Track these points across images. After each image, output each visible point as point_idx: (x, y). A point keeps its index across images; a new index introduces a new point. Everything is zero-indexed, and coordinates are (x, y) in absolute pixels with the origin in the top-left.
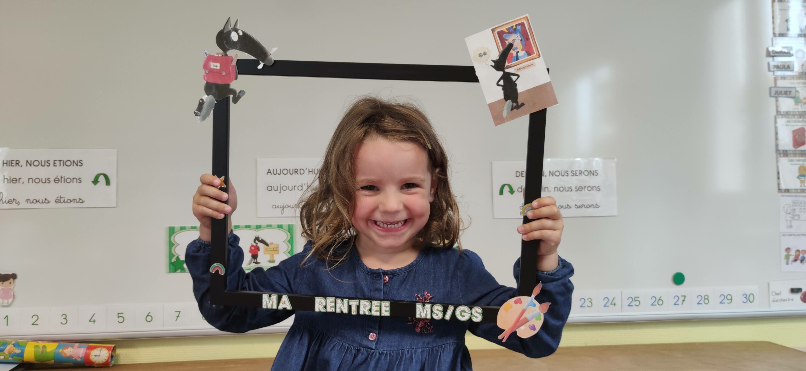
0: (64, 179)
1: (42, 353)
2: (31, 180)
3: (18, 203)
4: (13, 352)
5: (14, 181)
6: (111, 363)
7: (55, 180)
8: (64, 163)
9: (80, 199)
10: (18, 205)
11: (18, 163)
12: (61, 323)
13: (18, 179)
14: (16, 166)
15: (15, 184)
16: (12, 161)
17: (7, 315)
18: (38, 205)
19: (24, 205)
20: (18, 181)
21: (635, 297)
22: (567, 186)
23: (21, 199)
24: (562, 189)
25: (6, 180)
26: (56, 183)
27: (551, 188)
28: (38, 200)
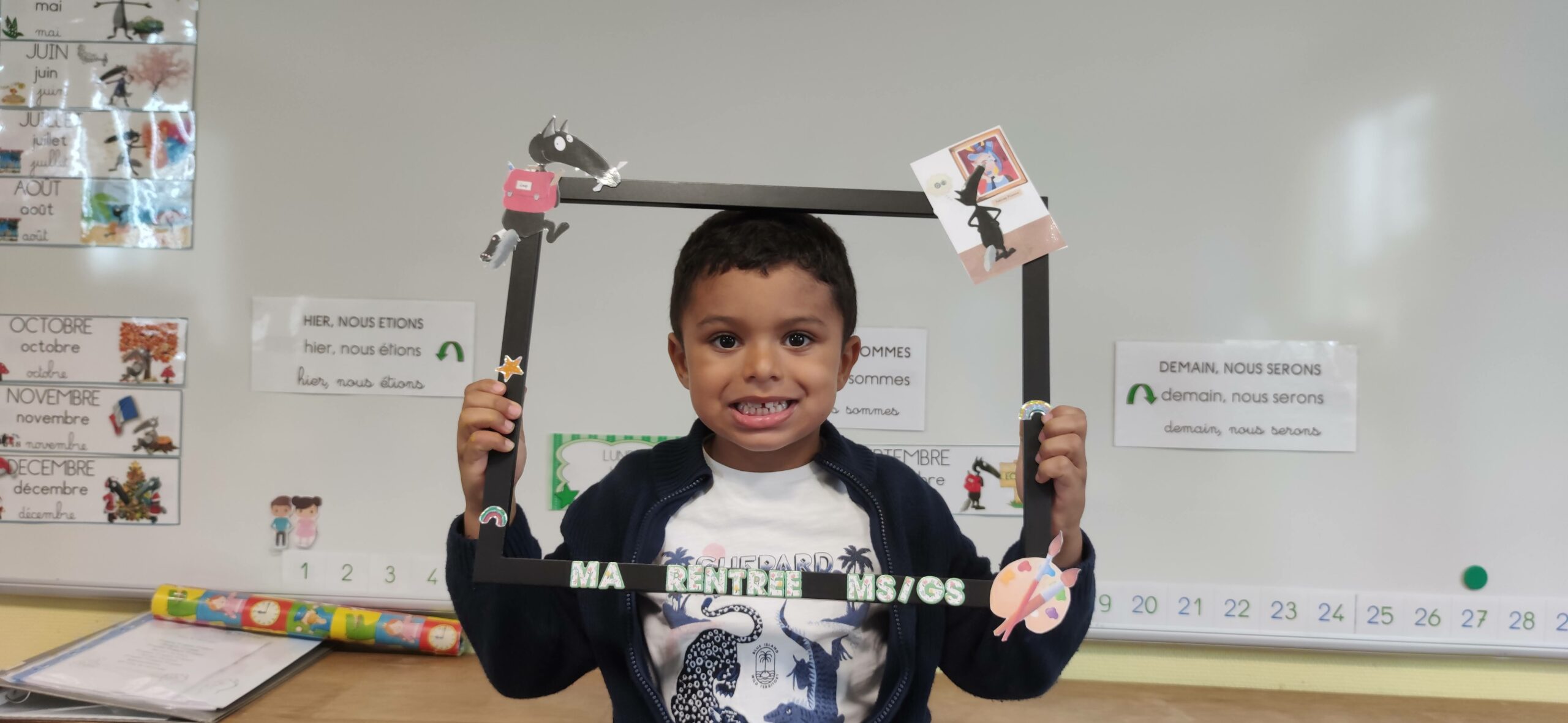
0: (396, 349)
1: (357, 627)
2: (345, 349)
3: (325, 385)
4: (315, 622)
5: (320, 349)
6: (459, 651)
7: (381, 350)
8: (394, 322)
9: (418, 382)
10: (326, 388)
11: (326, 321)
12: (387, 581)
13: (326, 347)
14: (324, 325)
15: (323, 354)
16: (318, 317)
17: (306, 562)
18: (354, 390)
19: (334, 388)
20: (326, 350)
21: (1384, 608)
22: (1257, 391)
23: (330, 379)
24: (1247, 398)
25: (308, 347)
26: (383, 354)
27: (1228, 395)
28: (355, 381)
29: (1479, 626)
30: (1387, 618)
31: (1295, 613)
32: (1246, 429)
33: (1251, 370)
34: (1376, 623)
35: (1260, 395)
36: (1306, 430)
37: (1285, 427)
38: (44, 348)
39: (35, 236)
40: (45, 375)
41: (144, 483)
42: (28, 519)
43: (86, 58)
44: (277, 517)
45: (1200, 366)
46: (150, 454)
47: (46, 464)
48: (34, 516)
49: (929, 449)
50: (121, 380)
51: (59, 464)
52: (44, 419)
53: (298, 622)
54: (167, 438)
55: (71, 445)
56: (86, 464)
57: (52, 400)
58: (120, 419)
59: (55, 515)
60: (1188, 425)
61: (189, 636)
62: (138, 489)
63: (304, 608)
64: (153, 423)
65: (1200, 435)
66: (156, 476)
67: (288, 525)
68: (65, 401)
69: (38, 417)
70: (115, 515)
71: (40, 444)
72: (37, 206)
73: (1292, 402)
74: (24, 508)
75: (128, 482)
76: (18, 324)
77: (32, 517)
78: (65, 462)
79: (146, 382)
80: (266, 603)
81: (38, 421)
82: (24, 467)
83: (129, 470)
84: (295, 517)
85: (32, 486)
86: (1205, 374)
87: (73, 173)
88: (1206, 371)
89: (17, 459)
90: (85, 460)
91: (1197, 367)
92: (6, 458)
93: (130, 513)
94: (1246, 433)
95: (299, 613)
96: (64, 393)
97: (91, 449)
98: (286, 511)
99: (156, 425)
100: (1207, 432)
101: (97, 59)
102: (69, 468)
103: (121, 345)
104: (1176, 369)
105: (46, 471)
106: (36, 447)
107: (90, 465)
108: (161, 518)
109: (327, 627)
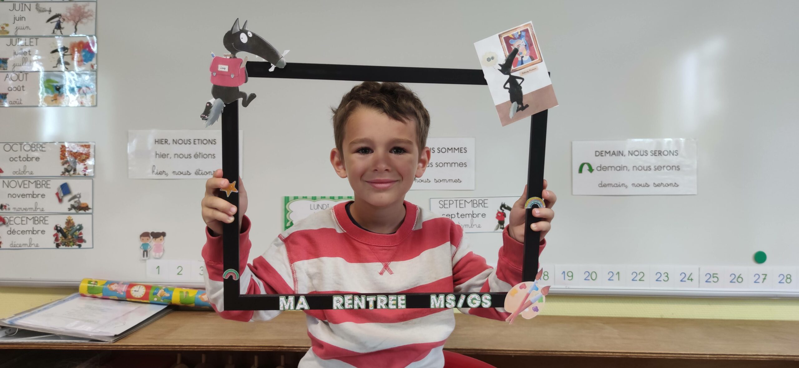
0: (202, 155)
1: (186, 297)
2: (176, 155)
3: (167, 175)
4: (164, 296)
5: (163, 156)
7: (195, 156)
8: (202, 142)
10: (167, 176)
11: (166, 142)
12: (200, 274)
13: (167, 155)
14: (165, 144)
15: (165, 159)
16: (162, 139)
17: (158, 265)
18: (182, 176)
19: (171, 176)
20: (166, 156)
21: (714, 274)
22: (646, 165)
23: (169, 171)
24: (640, 168)
25: (157, 155)
26: (196, 158)
27: (630, 167)
28: (182, 172)
29: (763, 282)
30: (716, 279)
31: (668, 278)
32: (640, 185)
33: (642, 154)
34: (710, 282)
35: (647, 167)
36: (671, 184)
37: (660, 183)
38: (21, 159)
39: (15, 102)
40: (22, 173)
41: (74, 227)
42: (14, 247)
43: (40, 10)
44: (144, 243)
45: (616, 153)
46: (77, 212)
47: (24, 219)
48: (18, 246)
49: (477, 199)
50: (61, 175)
51: (30, 219)
52: (22, 196)
53: (155, 296)
54: (86, 204)
55: (36, 209)
56: (44, 218)
57: (26, 186)
58: (61, 195)
59: (29, 245)
60: (610, 183)
61: (99, 304)
62: (71, 230)
63: (158, 289)
64: (78, 196)
65: (617, 188)
66: (80, 223)
67: (149, 247)
68: (33, 186)
69: (19, 195)
70: (59, 244)
71: (20, 208)
72: (17, 87)
73: (663, 170)
74: (12, 242)
75: (66, 227)
76: (7, 148)
77: (17, 246)
78: (33, 218)
79: (74, 175)
80: (139, 286)
81: (19, 197)
82: (12, 221)
83: (66, 221)
84: (152, 242)
85: (16, 230)
86: (618, 157)
87: (34, 69)
88: (619, 155)
89: (8, 217)
90: (44, 216)
91: (614, 153)
92: (3, 216)
93: (67, 243)
94: (641, 186)
95: (156, 291)
96: (32, 182)
97: (46, 211)
98: (148, 239)
99: (80, 197)
100: (620, 187)
101: (45, 11)
102: (35, 220)
103: (61, 157)
104: (604, 154)
105: (24, 222)
106: (18, 210)
107: (46, 219)
108: (83, 245)
109: (170, 298)
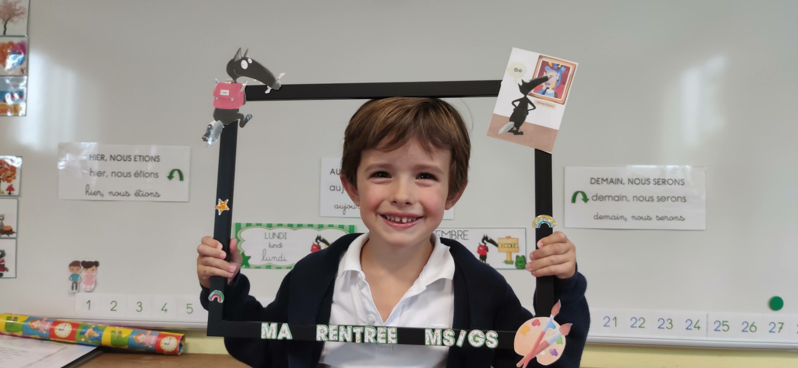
0: (144, 174)
1: (118, 338)
2: (114, 174)
3: (102, 195)
4: (92, 336)
5: (100, 174)
6: (180, 352)
8: (143, 158)
9: (157, 193)
11: (102, 157)
12: (137, 311)
13: (103, 173)
14: (102, 160)
15: (100, 177)
16: (98, 155)
17: (90, 300)
18: (119, 198)
19: (107, 197)
21: (724, 322)
22: (647, 195)
23: (105, 191)
24: (641, 199)
25: (92, 173)
26: (136, 177)
27: (630, 198)
28: (119, 192)
29: (779, 331)
30: (726, 328)
31: (672, 325)
32: (641, 217)
33: (643, 182)
34: (719, 331)
35: (649, 197)
36: (676, 217)
37: (664, 215)
44: (73, 273)
49: (456, 230)
60: (607, 215)
65: (614, 220)
66: (2, 249)
67: (79, 278)
80: (64, 324)
84: (83, 273)
86: (617, 185)
91: (612, 181)
94: (641, 220)
95: (83, 330)
98: (78, 269)
100: (618, 219)
104: (600, 182)
108: (5, 274)
109: (99, 338)
